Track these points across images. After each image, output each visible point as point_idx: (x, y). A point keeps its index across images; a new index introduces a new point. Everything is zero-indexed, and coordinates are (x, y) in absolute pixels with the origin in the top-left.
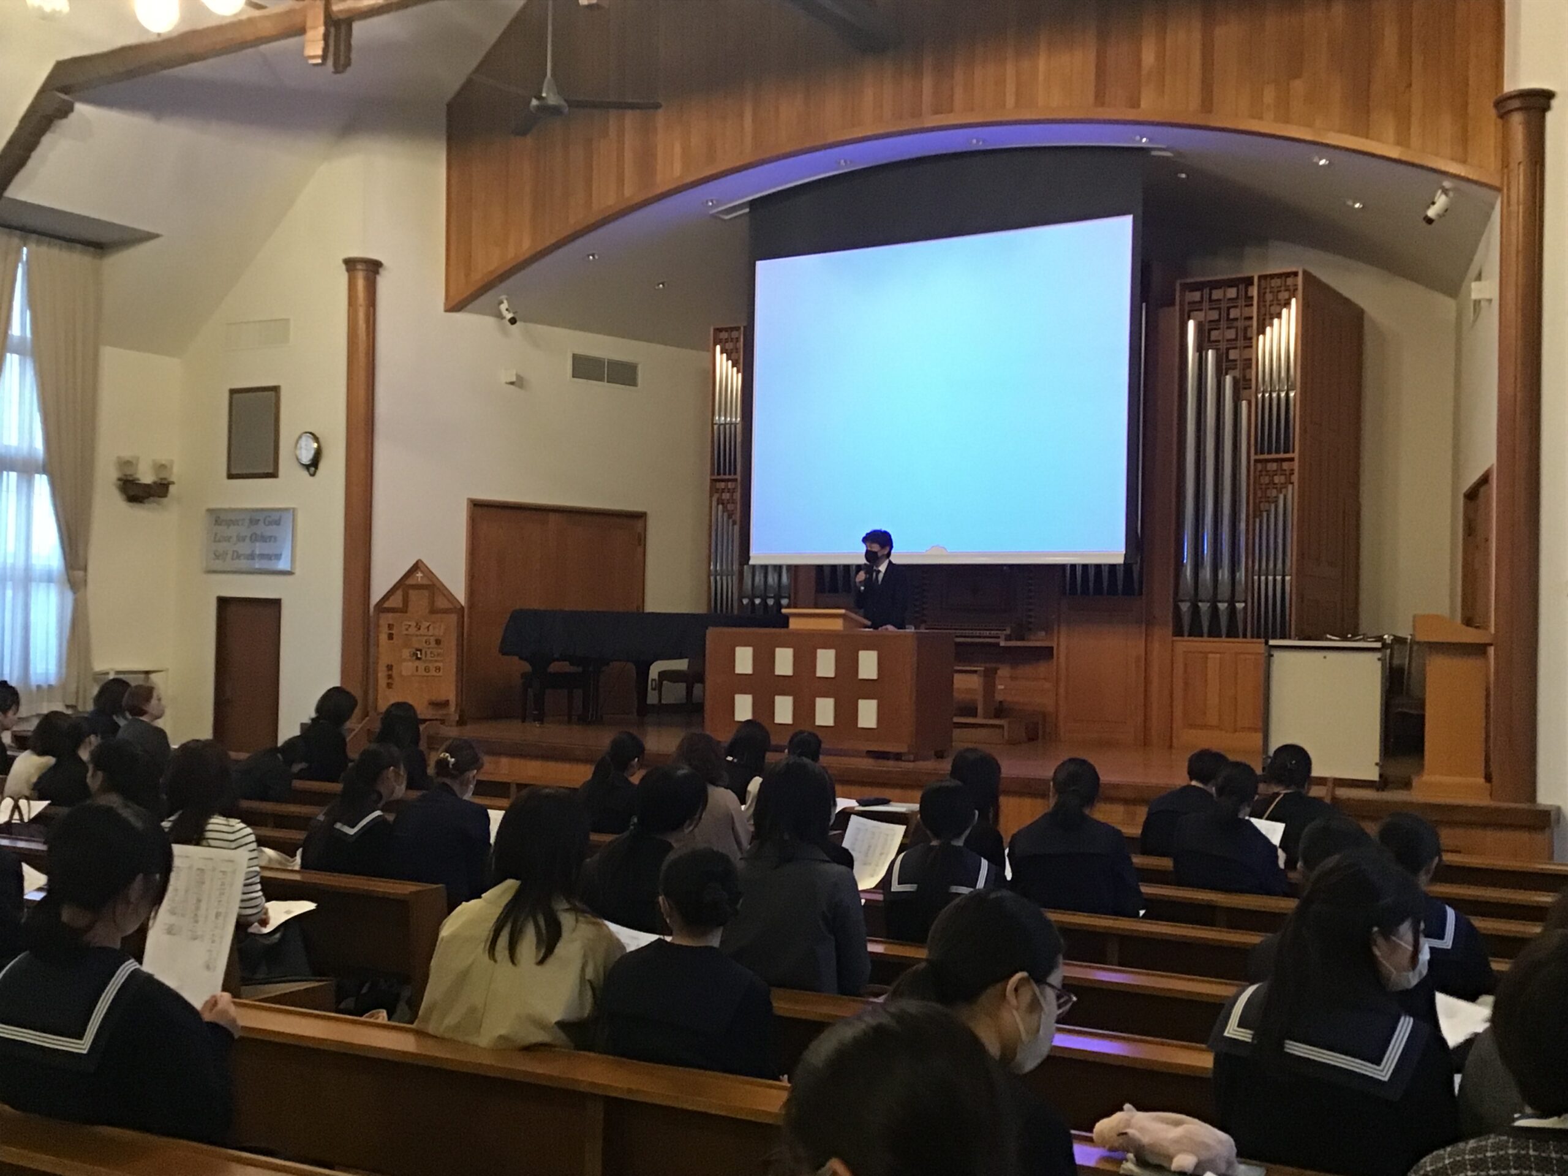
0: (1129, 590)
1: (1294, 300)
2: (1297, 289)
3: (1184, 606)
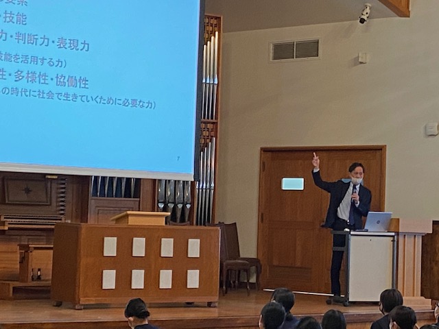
1: (217, 33)
2: (218, 26)
3: (161, 206)
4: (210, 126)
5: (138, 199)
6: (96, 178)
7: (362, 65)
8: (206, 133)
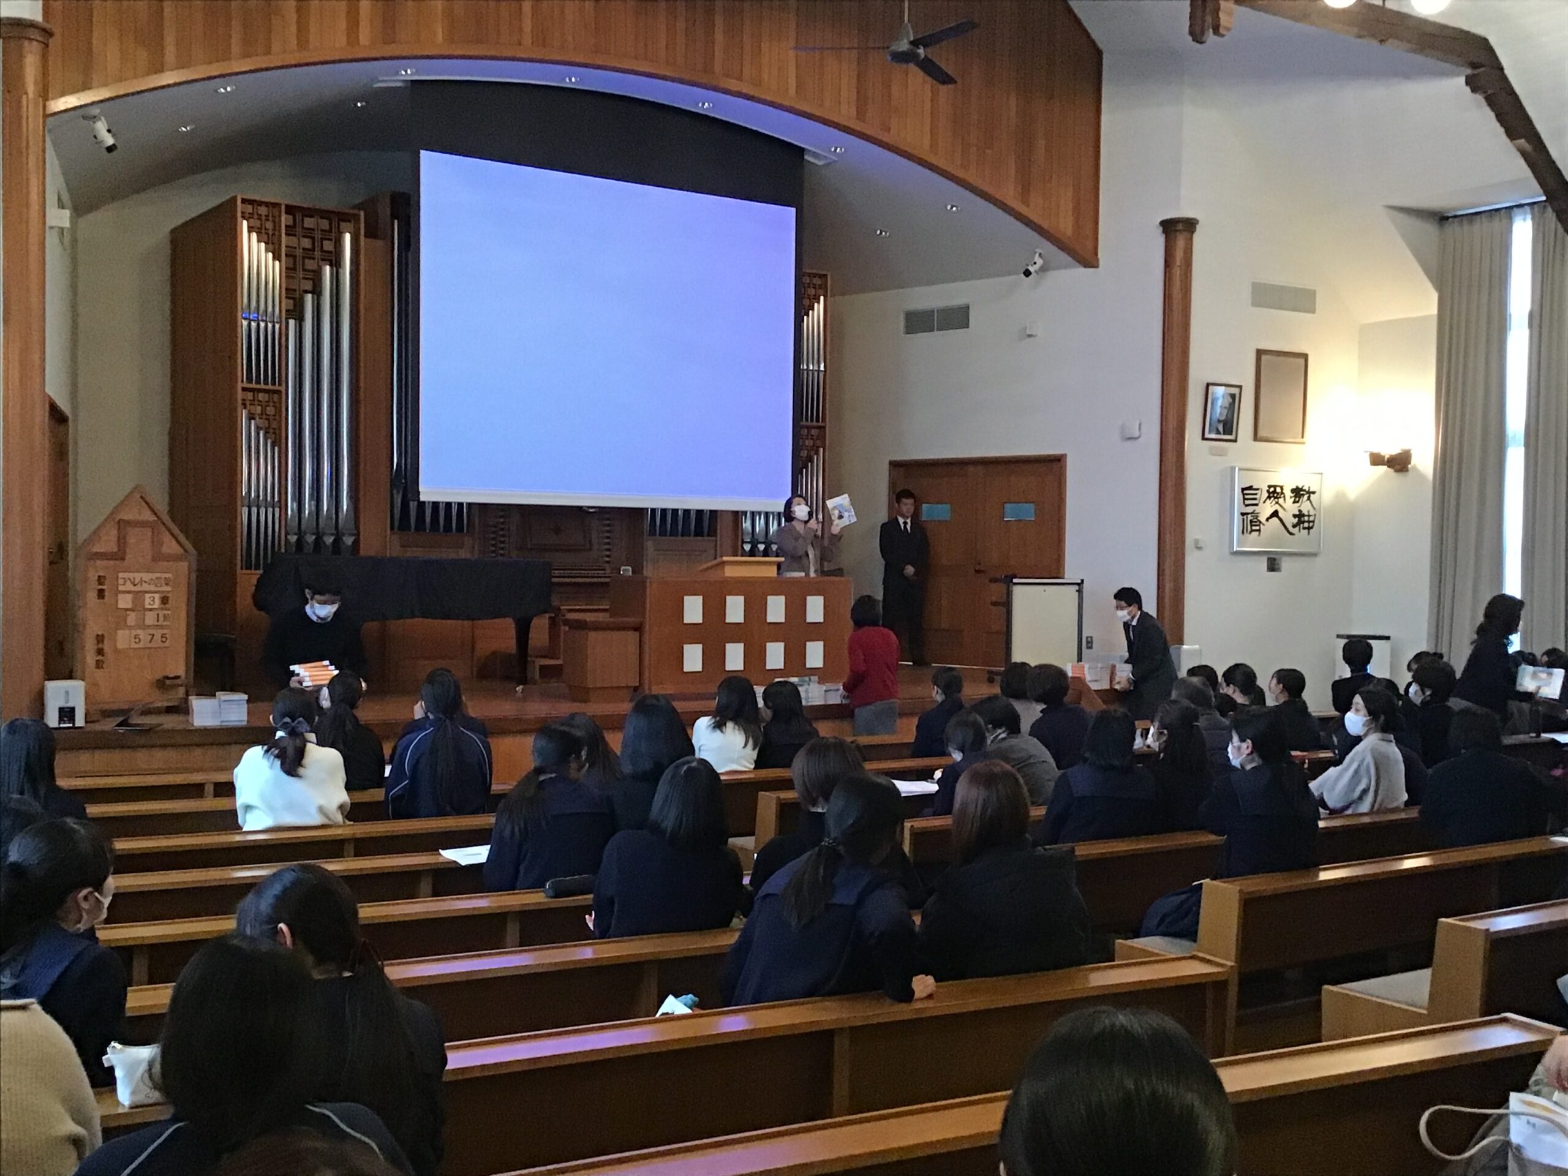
0: (699, 533)
1: (822, 298)
2: (824, 288)
3: (747, 547)
4: (813, 432)
5: (714, 538)
6: (653, 510)
7: (1032, 338)
8: (809, 443)
